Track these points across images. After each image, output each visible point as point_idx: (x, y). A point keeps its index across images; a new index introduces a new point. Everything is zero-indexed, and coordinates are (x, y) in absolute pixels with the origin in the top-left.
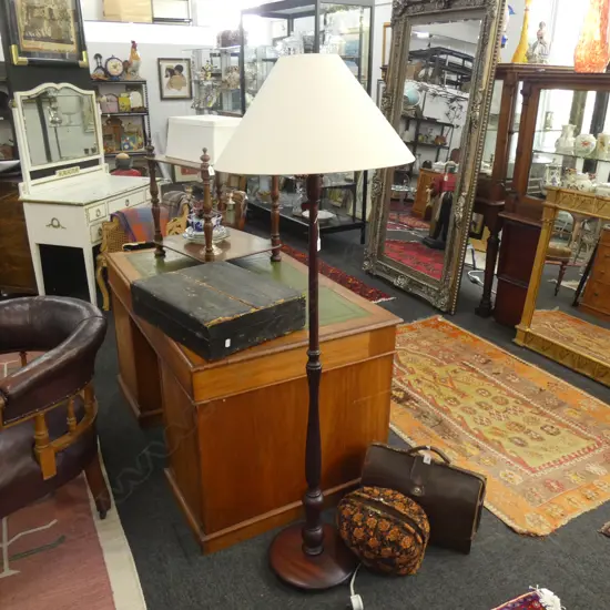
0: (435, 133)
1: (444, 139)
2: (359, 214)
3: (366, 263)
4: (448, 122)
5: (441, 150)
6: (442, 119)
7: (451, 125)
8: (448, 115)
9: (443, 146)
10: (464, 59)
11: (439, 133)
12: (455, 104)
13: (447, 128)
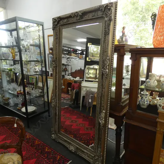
0: (64, 67)
1: (67, 69)
2: (46, 100)
3: (53, 136)
4: (67, 64)
5: (66, 72)
6: (66, 64)
7: (68, 65)
8: (67, 62)
9: (67, 70)
10: (68, 48)
11: (65, 67)
12: (69, 59)
13: (67, 66)
